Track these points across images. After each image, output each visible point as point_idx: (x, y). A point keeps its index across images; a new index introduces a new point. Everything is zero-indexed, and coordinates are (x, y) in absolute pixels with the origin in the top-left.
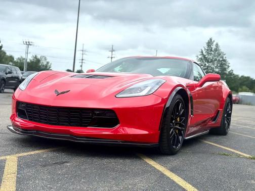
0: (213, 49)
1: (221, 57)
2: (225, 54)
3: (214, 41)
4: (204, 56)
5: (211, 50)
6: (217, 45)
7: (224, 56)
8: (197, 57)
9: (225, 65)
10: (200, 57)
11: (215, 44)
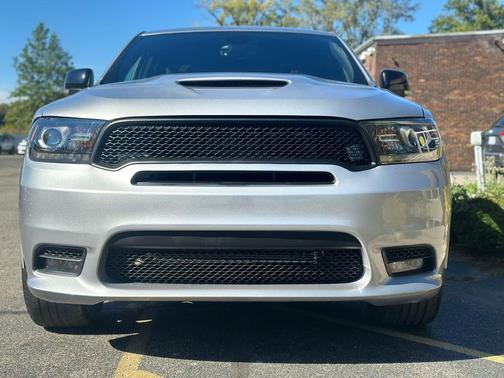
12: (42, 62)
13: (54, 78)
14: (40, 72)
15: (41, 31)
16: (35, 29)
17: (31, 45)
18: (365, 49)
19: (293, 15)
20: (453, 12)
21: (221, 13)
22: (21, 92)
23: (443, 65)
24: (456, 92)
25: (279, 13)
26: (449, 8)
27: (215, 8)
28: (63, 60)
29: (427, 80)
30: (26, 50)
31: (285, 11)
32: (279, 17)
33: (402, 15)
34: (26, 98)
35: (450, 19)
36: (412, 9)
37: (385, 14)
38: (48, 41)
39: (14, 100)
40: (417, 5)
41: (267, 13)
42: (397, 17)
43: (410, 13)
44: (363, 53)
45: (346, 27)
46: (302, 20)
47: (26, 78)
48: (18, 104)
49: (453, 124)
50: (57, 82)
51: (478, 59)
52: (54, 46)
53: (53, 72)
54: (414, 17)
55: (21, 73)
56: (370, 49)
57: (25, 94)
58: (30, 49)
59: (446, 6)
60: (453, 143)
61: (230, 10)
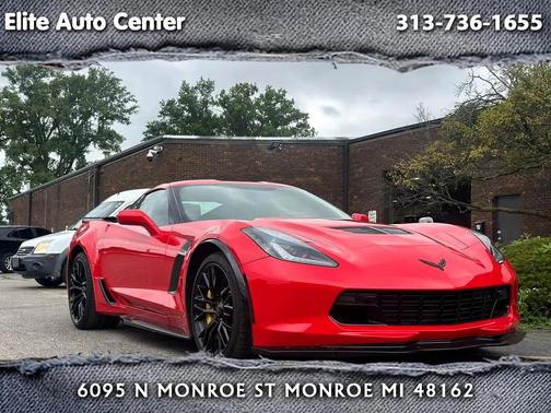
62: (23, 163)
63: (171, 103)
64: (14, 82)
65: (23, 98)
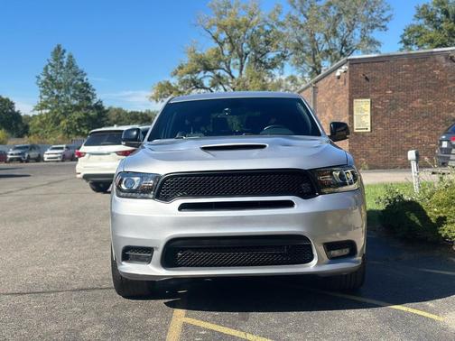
0: (64, 65)
1: (79, 80)
2: (85, 74)
3: (64, 51)
4: (50, 78)
5: (61, 67)
6: (71, 57)
7: (85, 78)
8: (38, 77)
9: (88, 92)
10: (43, 78)
11: (66, 55)
12: (60, 78)
13: (72, 93)
14: (59, 88)
15: (58, 52)
16: (53, 50)
17: (50, 64)
18: (340, 67)
19: (279, 29)
20: (422, 21)
21: (215, 30)
22: (43, 106)
23: (407, 79)
24: (419, 100)
25: (267, 28)
26: (419, 18)
27: (210, 27)
28: (79, 77)
29: (393, 91)
30: (46, 69)
31: (272, 26)
32: (268, 32)
33: (377, 26)
34: (48, 111)
35: (420, 27)
36: (386, 20)
37: (361, 25)
38: (65, 60)
39: (37, 113)
40: (390, 16)
41: (257, 29)
42: (373, 28)
43: (383, 24)
44: (339, 70)
45: (327, 38)
46: (287, 33)
47: (46, 93)
48: (40, 116)
49: (417, 127)
50: (74, 96)
51: (437, 72)
52: (71, 64)
53: (71, 88)
54: (388, 26)
55: (41, 89)
56: (343, 67)
57: (46, 107)
58: (49, 67)
59: (415, 16)
60: (418, 144)
61: (224, 28)
62: (304, 72)
63: (426, 6)
64: (295, 7)
65: (302, 20)
